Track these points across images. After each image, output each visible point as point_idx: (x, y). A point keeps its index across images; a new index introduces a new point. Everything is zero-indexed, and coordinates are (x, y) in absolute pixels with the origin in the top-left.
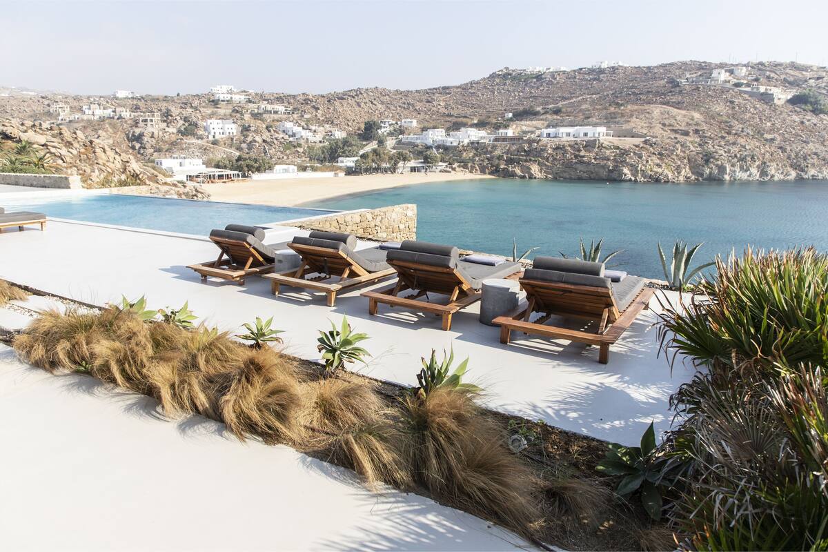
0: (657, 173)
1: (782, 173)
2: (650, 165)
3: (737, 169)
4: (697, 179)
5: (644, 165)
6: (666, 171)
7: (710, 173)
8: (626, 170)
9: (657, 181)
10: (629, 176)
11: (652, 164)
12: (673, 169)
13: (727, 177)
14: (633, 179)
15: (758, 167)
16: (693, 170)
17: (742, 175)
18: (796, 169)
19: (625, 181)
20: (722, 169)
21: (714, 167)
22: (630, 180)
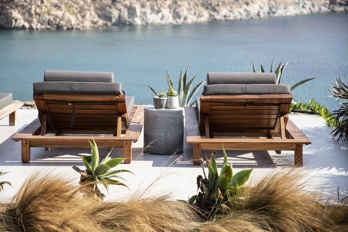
0: (57, 17)
1: (195, 14)
2: (46, 6)
3: (148, 10)
4: (106, 25)
5: (38, 6)
6: (68, 15)
7: (120, 17)
8: (16, 14)
9: (59, 28)
10: (21, 22)
11: (49, 5)
12: (76, 11)
13: (138, 21)
14: (27, 25)
15: (170, 7)
16: (99, 12)
17: (153, 18)
18: (207, 8)
19: (17, 29)
20: (131, 11)
21: (122, 8)
22: (23, 28)
